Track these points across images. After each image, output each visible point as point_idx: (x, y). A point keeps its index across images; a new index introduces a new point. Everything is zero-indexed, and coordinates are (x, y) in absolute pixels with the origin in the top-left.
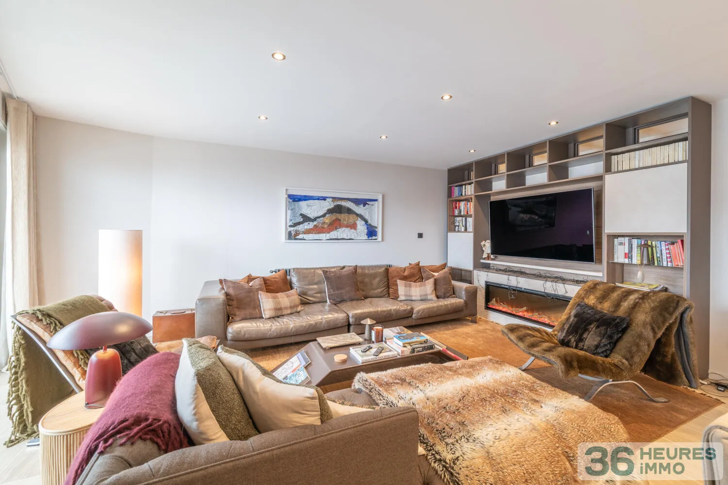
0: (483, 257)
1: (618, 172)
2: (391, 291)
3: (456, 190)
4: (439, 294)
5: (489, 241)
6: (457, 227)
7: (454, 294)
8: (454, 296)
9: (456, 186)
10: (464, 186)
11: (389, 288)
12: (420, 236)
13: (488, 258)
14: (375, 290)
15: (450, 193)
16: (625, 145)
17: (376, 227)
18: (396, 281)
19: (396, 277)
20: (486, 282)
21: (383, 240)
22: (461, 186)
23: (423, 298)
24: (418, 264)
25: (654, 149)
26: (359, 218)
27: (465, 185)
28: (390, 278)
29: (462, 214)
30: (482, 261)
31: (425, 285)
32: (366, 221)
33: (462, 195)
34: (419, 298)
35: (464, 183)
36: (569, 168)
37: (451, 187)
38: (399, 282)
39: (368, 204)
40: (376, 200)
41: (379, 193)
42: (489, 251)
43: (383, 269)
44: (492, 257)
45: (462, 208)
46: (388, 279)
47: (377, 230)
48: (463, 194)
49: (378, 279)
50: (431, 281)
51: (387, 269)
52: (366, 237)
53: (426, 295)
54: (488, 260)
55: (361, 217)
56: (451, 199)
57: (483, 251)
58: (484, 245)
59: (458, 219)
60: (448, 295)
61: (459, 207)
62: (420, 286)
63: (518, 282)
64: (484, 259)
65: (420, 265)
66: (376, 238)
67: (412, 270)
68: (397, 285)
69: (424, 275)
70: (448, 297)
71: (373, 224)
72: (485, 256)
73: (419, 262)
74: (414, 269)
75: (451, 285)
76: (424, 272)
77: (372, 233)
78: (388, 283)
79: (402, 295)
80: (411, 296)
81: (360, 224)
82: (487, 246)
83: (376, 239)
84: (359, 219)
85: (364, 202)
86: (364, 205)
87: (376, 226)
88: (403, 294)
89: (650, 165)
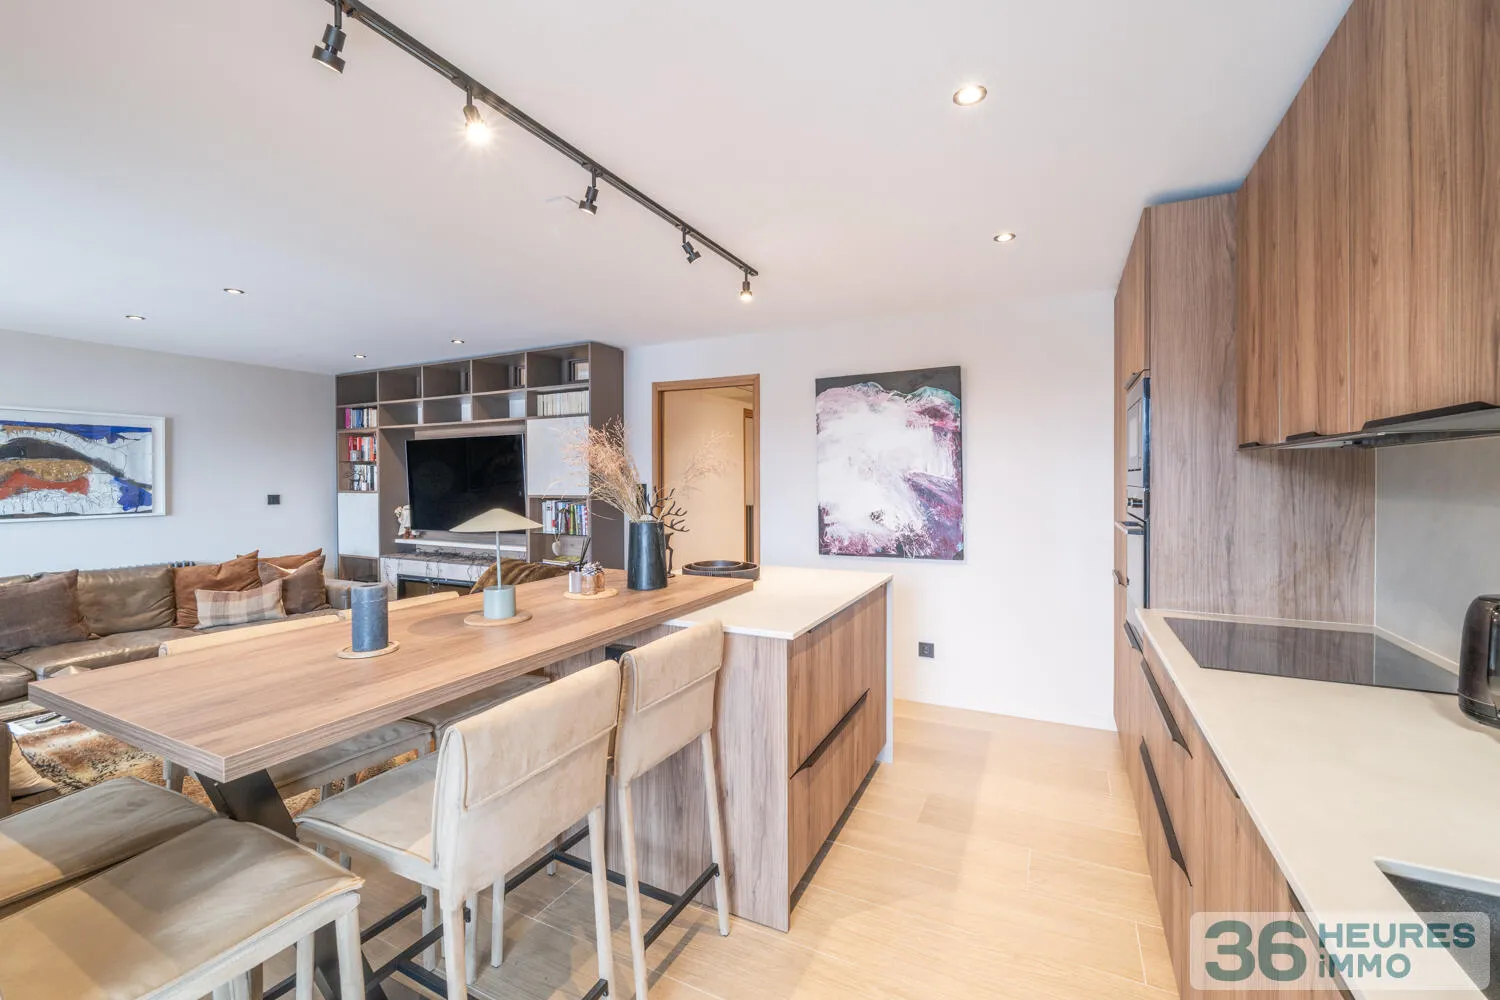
0: (400, 534)
1: (544, 417)
2: (181, 613)
3: (353, 415)
4: (292, 606)
5: (408, 507)
6: (356, 484)
7: (328, 602)
8: (327, 605)
9: (354, 409)
10: (365, 410)
11: (176, 609)
12: (274, 500)
13: (408, 535)
14: (132, 615)
15: (342, 421)
16: (560, 383)
17: (150, 487)
18: (193, 593)
19: (194, 584)
20: (399, 576)
21: (169, 511)
22: (362, 409)
23: (256, 616)
24: (255, 555)
25: (570, 394)
26: (93, 467)
27: (368, 408)
28: (178, 588)
29: (366, 459)
30: (397, 541)
31: (260, 594)
32: (117, 475)
33: (363, 426)
34: (246, 619)
35: (365, 405)
36: (511, 402)
37: (344, 409)
38: (199, 594)
39: (123, 438)
40: (148, 430)
41: (157, 415)
42: (408, 525)
43: (160, 573)
44: (414, 532)
45: (366, 448)
46: (174, 591)
47: (151, 492)
48: (365, 423)
49: (140, 595)
50: (276, 583)
51: (171, 574)
52: (119, 508)
53: (263, 611)
54: (408, 538)
55: (104, 466)
56: (344, 432)
57: (399, 524)
58: (400, 514)
59: (358, 467)
60: (313, 605)
61: (361, 446)
62: (249, 597)
63: (439, 571)
64: (402, 537)
65: (260, 556)
66: (150, 508)
67: (237, 569)
68: (194, 600)
69: (262, 575)
70: (312, 610)
71: (139, 480)
72: (402, 531)
73: (258, 551)
74: (243, 566)
75: (324, 587)
76: (264, 569)
77: (135, 497)
78: (174, 598)
79: (205, 618)
80: (227, 617)
81: (98, 481)
82: (404, 514)
83: (150, 511)
84: (96, 470)
85: (114, 433)
86: (111, 440)
87: (150, 483)
88: (209, 614)
89: (568, 413)
